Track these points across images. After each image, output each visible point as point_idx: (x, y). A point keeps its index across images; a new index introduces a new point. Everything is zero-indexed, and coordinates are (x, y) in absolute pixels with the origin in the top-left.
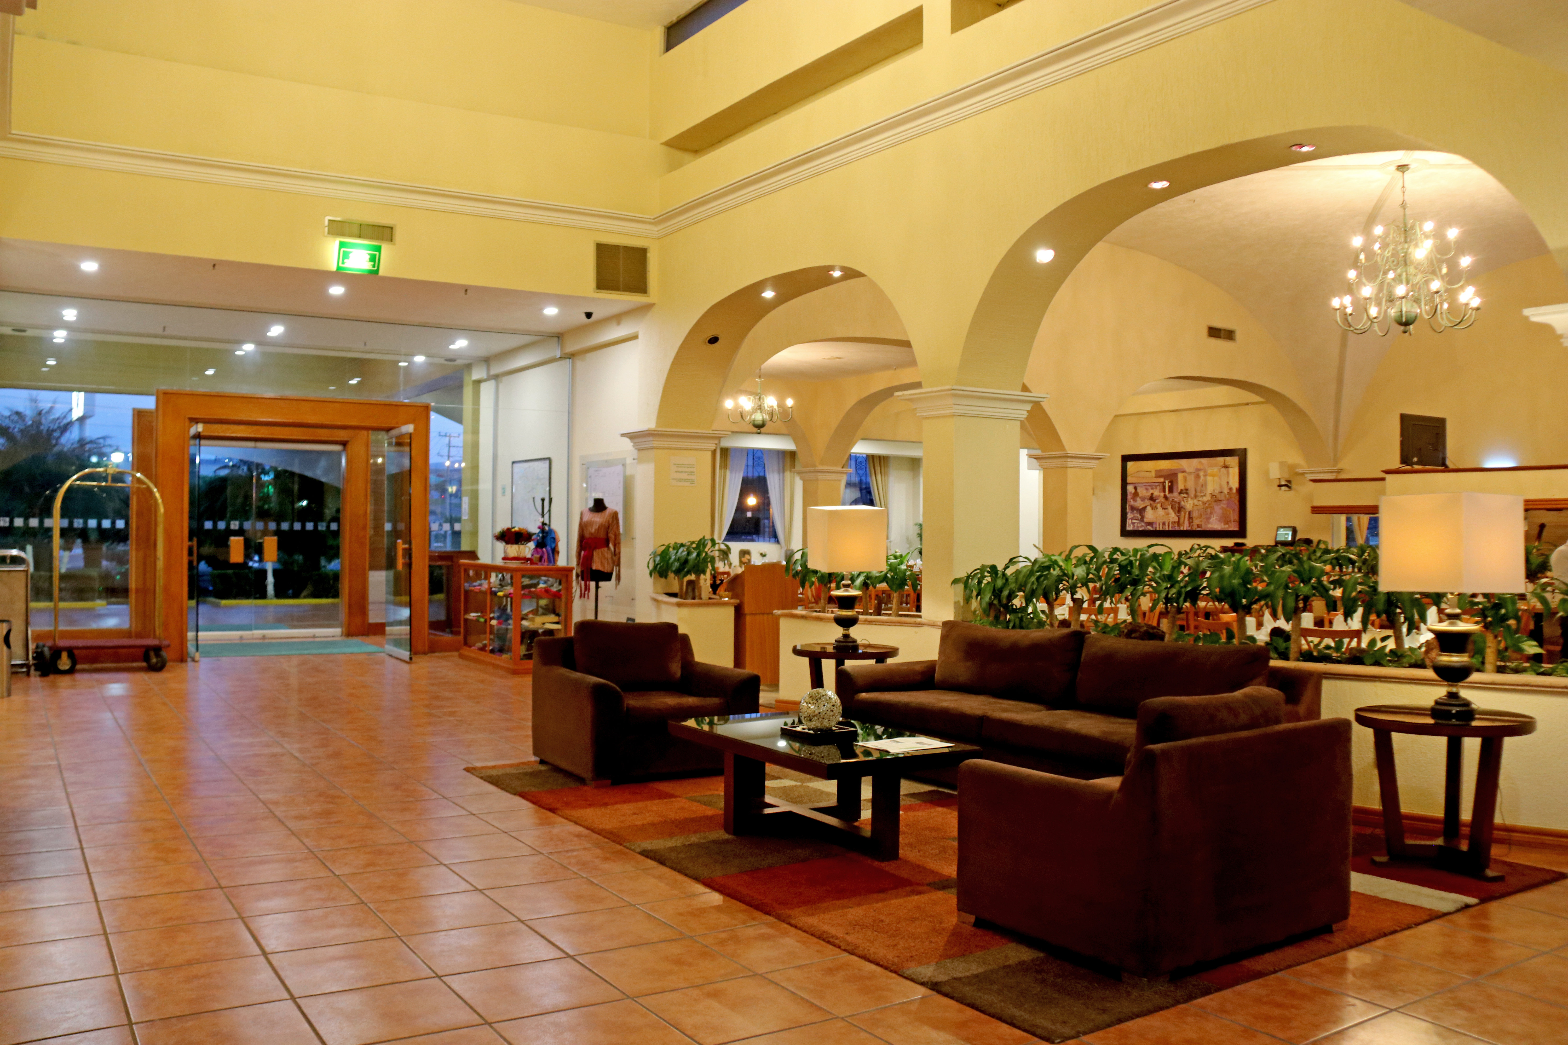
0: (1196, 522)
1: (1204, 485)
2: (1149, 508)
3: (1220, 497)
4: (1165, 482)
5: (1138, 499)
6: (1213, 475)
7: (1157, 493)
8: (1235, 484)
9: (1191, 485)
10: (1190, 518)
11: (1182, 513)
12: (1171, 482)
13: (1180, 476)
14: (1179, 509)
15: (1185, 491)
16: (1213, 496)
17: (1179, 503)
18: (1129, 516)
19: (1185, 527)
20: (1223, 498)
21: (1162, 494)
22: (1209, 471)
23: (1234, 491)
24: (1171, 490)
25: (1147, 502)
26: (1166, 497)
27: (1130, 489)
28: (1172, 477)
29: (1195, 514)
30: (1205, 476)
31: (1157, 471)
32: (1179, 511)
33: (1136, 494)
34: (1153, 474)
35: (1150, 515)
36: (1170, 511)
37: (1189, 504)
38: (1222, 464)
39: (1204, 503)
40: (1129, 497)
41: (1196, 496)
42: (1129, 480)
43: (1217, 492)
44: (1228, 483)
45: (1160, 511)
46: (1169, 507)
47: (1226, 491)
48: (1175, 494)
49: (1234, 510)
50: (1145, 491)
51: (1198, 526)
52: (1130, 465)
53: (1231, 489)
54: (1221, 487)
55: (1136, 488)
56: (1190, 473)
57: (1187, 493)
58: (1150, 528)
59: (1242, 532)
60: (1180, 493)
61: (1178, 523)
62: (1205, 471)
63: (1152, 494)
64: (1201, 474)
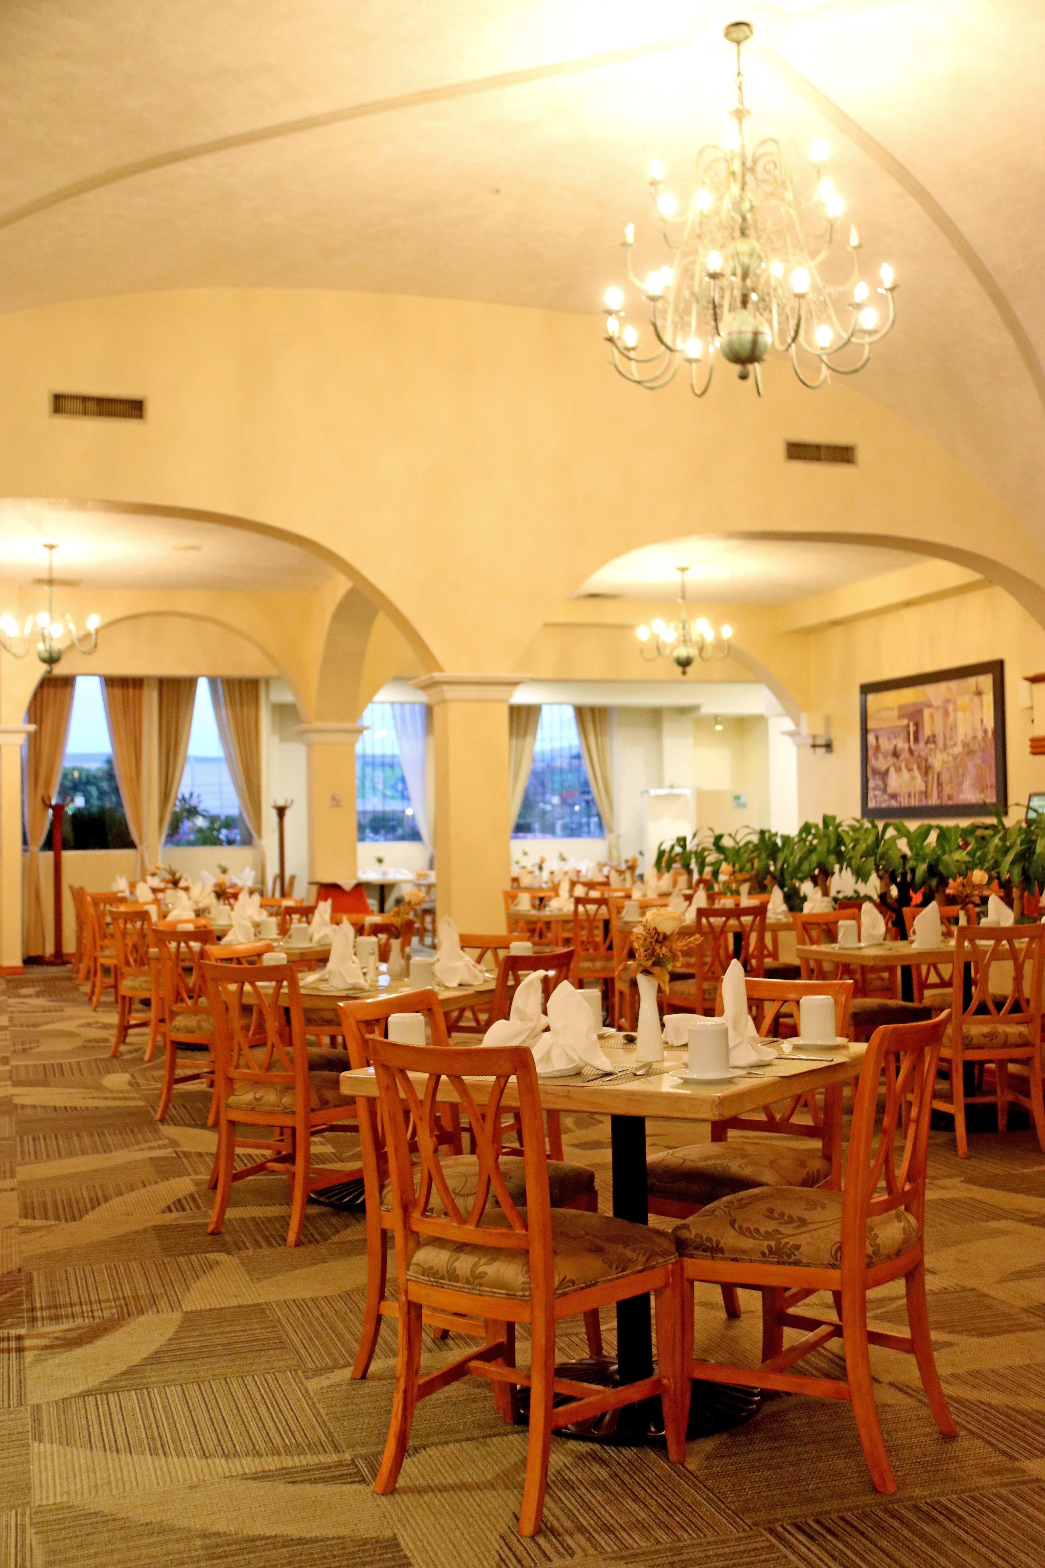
0: (947, 790)
1: (954, 728)
2: (892, 770)
3: (975, 746)
4: (908, 726)
5: (881, 756)
6: (964, 709)
7: (901, 744)
8: (990, 724)
9: (939, 729)
10: (939, 784)
11: (930, 776)
12: (917, 725)
13: (927, 713)
14: (926, 770)
15: (932, 740)
16: (965, 745)
17: (926, 760)
18: (871, 784)
19: (934, 801)
20: (976, 748)
21: (906, 746)
22: (959, 702)
23: (990, 734)
24: (916, 740)
25: (891, 760)
26: (911, 751)
27: (871, 738)
28: (915, 715)
29: (945, 778)
30: (955, 710)
31: (901, 708)
32: (926, 774)
33: (877, 748)
34: (895, 713)
35: (894, 782)
36: (917, 773)
37: (937, 761)
38: (973, 688)
39: (955, 758)
40: (871, 752)
41: (945, 747)
42: (871, 724)
43: (969, 737)
44: (982, 721)
45: (905, 775)
46: (915, 767)
47: (980, 735)
48: (922, 744)
49: (990, 768)
50: (887, 743)
51: (950, 797)
52: (871, 698)
53: (985, 732)
54: (974, 730)
55: (877, 738)
56: (937, 708)
57: (935, 742)
58: (894, 803)
59: (1002, 806)
60: (927, 742)
61: (926, 794)
62: (955, 704)
63: (895, 747)
64: (951, 708)
